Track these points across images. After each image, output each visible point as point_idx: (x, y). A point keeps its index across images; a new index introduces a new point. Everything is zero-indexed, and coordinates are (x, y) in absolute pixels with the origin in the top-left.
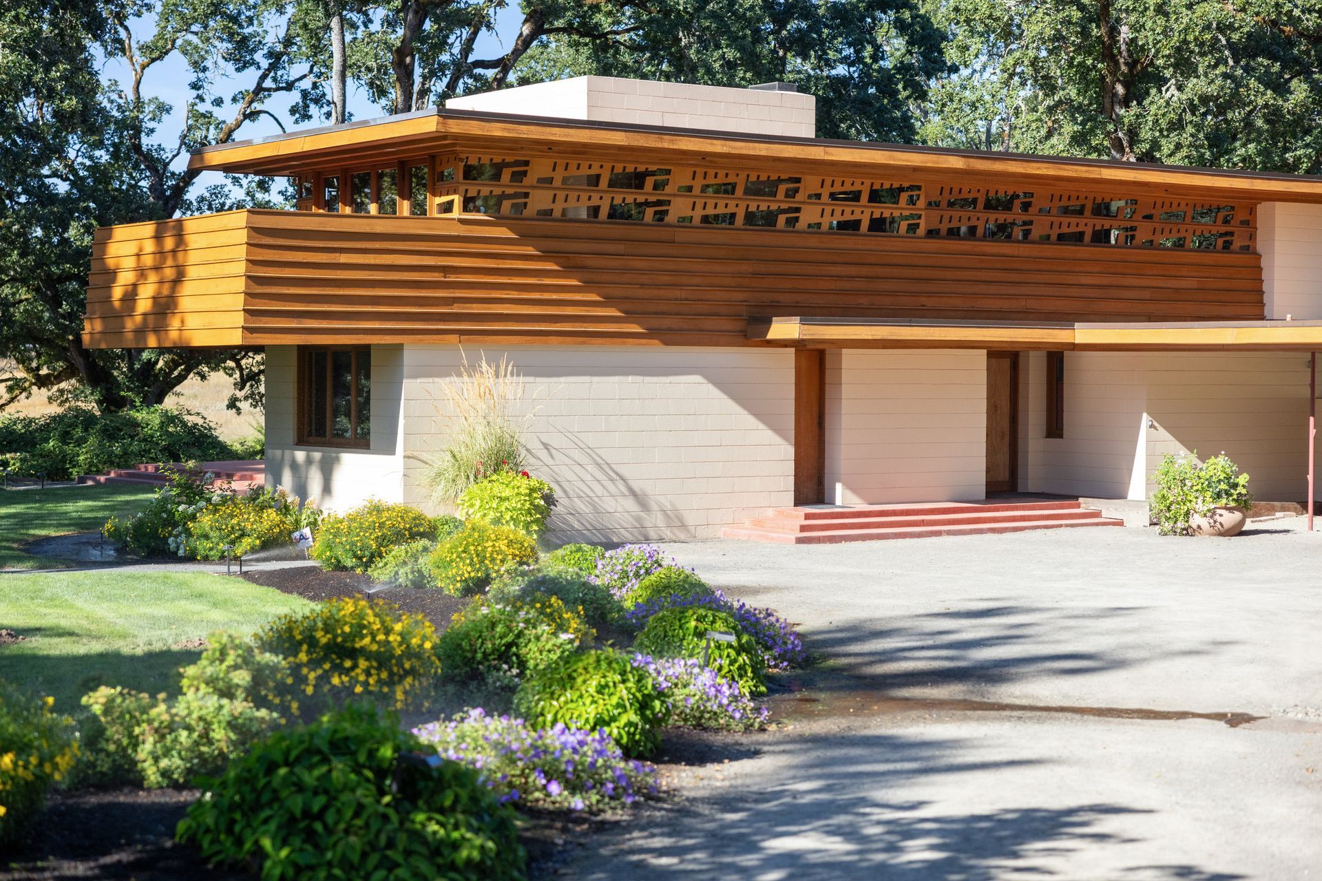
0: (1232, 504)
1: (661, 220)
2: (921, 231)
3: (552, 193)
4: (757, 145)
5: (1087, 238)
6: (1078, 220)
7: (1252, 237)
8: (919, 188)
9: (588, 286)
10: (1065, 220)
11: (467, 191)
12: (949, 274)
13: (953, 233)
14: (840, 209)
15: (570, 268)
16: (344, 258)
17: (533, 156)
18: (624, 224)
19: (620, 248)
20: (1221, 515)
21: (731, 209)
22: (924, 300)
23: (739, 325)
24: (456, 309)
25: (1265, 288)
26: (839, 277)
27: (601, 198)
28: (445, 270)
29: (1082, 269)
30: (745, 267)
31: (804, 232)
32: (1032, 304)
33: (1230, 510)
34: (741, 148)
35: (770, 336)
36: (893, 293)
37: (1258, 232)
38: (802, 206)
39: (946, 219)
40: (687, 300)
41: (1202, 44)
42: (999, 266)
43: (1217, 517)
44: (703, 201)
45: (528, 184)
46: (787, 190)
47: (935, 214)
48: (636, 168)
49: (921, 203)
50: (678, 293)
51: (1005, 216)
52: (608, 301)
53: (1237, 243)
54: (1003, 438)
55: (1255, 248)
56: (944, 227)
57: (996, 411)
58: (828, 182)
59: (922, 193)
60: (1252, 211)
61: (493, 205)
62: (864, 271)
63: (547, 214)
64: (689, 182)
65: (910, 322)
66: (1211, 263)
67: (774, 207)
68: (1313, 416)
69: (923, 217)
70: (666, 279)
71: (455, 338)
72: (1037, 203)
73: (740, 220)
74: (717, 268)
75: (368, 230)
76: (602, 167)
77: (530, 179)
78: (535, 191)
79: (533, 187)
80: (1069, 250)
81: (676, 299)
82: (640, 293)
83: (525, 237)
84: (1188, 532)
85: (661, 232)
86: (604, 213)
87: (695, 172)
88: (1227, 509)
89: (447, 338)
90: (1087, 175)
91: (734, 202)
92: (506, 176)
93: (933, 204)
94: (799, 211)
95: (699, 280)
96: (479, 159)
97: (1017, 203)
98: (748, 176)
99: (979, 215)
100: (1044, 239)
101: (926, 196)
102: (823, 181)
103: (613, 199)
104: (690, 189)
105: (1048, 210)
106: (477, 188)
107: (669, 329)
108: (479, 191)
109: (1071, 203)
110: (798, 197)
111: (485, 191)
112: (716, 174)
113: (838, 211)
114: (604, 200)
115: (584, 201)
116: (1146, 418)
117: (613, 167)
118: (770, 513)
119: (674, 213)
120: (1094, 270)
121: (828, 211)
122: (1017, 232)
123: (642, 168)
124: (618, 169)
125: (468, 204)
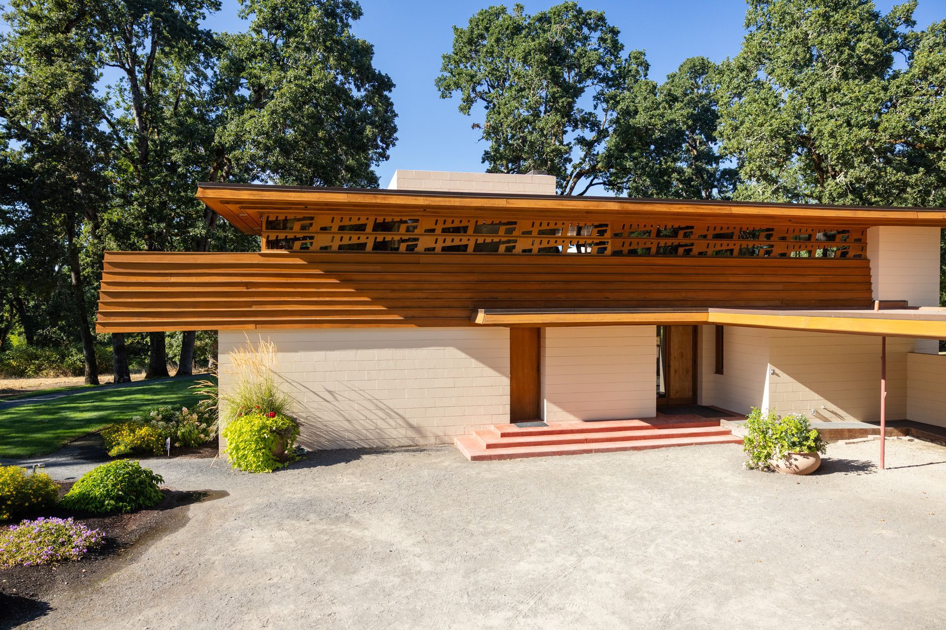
0: (806, 452)
1: (413, 250)
2: (609, 251)
3: (331, 236)
4: (452, 199)
5: (735, 253)
6: (728, 242)
7: (864, 249)
8: (606, 225)
9: (360, 291)
10: (718, 242)
11: (268, 237)
12: (626, 278)
13: (633, 253)
14: (547, 240)
15: (345, 282)
16: (173, 280)
17: (315, 214)
18: (385, 253)
19: (378, 268)
20: (796, 460)
21: (464, 242)
22: (608, 295)
23: (464, 313)
24: (254, 308)
25: (872, 281)
26: (543, 282)
27: (367, 238)
28: (247, 285)
29: (731, 272)
30: (471, 278)
31: (519, 255)
32: (690, 295)
33: (805, 456)
34: (439, 201)
35: (477, 321)
36: (583, 291)
37: (868, 247)
38: (518, 239)
39: (627, 244)
40: (427, 298)
41: (856, 151)
42: (666, 272)
43: (792, 461)
44: (444, 238)
45: (313, 231)
46: (506, 229)
47: (619, 242)
48: (384, 219)
49: (608, 235)
50: (420, 295)
51: (672, 241)
52: (375, 301)
53: (851, 253)
54: (687, 373)
55: (866, 256)
56: (626, 249)
57: (682, 357)
58: (537, 223)
59: (609, 229)
60: (864, 232)
61: (288, 244)
62: (563, 277)
63: (325, 249)
64: (433, 227)
66: (831, 266)
67: (496, 240)
68: (884, 379)
69: (610, 244)
70: (412, 286)
71: (252, 326)
72: (697, 232)
73: (470, 249)
74: (452, 278)
75: (192, 262)
76: (367, 219)
77: (315, 228)
78: (319, 235)
79: (317, 233)
80: (720, 261)
81: (419, 299)
82: (391, 295)
83: (312, 263)
84: (769, 469)
85: (411, 258)
86: (369, 247)
87: (437, 220)
88: (801, 455)
89: (247, 326)
90: (720, 211)
91: (467, 238)
92: (297, 226)
93: (616, 235)
94: (515, 241)
95: (436, 286)
96: (277, 217)
97: (681, 233)
98: (477, 221)
99: (652, 241)
100: (701, 254)
101: (612, 230)
102: (533, 223)
103: (376, 238)
104: (433, 230)
105: (705, 237)
106: (276, 234)
107: (413, 317)
108: (277, 236)
109: (722, 232)
110: (514, 233)
111: (282, 236)
112: (453, 221)
113: (545, 241)
114: (369, 239)
115: (355, 240)
116: (770, 368)
117: (376, 219)
118: (492, 428)
119: (421, 246)
120: (739, 273)
121: (537, 241)
122: (681, 250)
123: (397, 219)
124: (380, 220)
125: (271, 244)
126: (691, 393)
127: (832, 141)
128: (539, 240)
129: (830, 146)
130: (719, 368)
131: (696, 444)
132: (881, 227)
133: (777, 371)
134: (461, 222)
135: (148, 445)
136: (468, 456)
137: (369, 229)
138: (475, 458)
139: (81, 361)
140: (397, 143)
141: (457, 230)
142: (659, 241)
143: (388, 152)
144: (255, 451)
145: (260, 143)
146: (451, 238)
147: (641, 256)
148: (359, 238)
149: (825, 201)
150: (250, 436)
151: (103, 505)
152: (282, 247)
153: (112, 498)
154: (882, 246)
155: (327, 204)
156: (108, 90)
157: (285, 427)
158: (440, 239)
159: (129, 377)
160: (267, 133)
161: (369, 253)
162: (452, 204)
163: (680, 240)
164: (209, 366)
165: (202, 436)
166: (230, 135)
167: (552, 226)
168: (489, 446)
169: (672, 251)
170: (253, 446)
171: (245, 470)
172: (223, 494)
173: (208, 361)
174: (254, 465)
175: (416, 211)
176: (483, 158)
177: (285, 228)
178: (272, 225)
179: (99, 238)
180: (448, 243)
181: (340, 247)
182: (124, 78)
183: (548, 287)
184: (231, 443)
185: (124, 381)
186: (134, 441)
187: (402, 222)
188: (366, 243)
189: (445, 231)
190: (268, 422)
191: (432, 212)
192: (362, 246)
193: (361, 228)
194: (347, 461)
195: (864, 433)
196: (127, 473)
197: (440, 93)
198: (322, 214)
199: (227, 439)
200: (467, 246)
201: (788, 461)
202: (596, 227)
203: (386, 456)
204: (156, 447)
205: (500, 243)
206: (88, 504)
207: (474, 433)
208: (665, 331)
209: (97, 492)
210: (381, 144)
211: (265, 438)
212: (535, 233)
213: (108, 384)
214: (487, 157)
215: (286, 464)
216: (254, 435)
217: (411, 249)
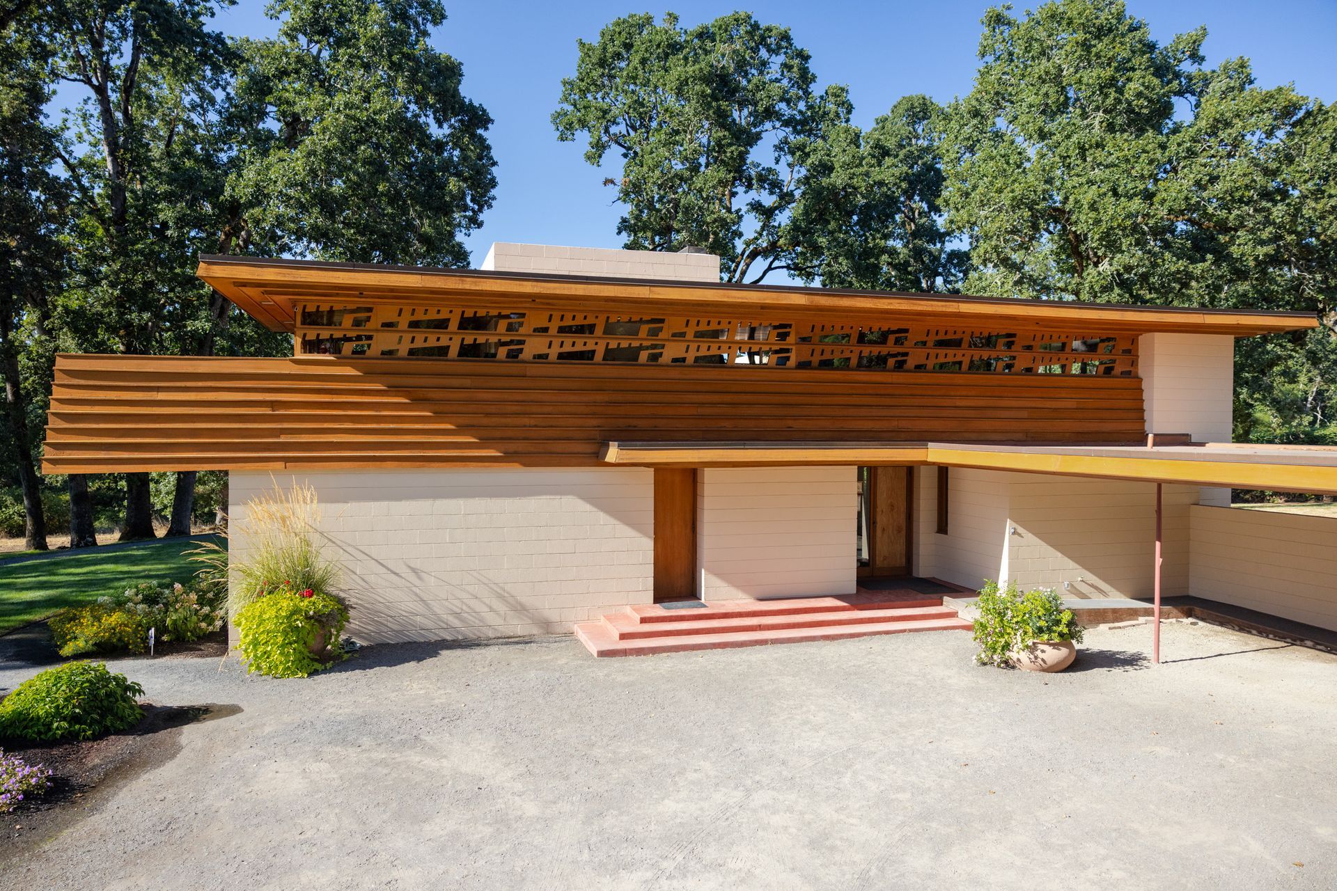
0: (1057, 640)
1: (517, 357)
2: (792, 362)
3: (398, 335)
4: (573, 286)
5: (965, 367)
6: (954, 352)
7: (1134, 363)
8: (790, 326)
9: (439, 415)
10: (942, 352)
11: (305, 335)
12: (816, 400)
13: (826, 364)
14: (706, 345)
15: (418, 401)
16: (162, 396)
17: (374, 303)
18: (476, 361)
19: (467, 382)
20: (1043, 651)
21: (590, 347)
22: (790, 423)
23: (589, 448)
24: (283, 439)
25: (1145, 407)
26: (702, 404)
27: (451, 339)
28: (272, 404)
29: (958, 393)
30: (599, 397)
31: (667, 366)
32: (904, 424)
33: (1055, 646)
34: (555, 289)
35: (607, 460)
36: (757, 417)
37: (1140, 360)
38: (666, 343)
39: (817, 352)
40: (536, 426)
41: (1124, 229)
42: (870, 392)
43: (1038, 653)
44: (560, 340)
45: (371, 328)
46: (650, 330)
47: (807, 348)
48: (476, 313)
49: (791, 339)
50: (526, 421)
51: (879, 349)
52: (462, 429)
53: (1118, 369)
54: (899, 532)
55: (1136, 373)
56: (816, 360)
57: (892, 510)
58: (693, 322)
59: (793, 331)
60: (1134, 341)
61: (335, 346)
62: (728, 398)
63: (389, 354)
64: (545, 324)
65: (744, 445)
66: (1091, 386)
67: (635, 344)
68: (1160, 541)
69: (794, 351)
70: (515, 408)
71: (281, 465)
72: (912, 338)
73: (599, 357)
74: (572, 398)
75: (190, 370)
76: (451, 312)
77: (375, 323)
78: (380, 334)
79: (377, 331)
80: (944, 378)
81: (525, 426)
82: (485, 421)
83: (369, 374)
84: (1008, 664)
85: (513, 368)
86: (454, 352)
87: (551, 316)
88: (1050, 645)
89: (271, 464)
90: (944, 309)
91: (594, 341)
92: (347, 321)
93: (804, 340)
94: (663, 347)
95: (549, 409)
96: (318, 307)
97: (892, 338)
98: (608, 318)
99: (853, 348)
100: (919, 368)
101: (797, 333)
102: (688, 321)
103: (463, 339)
104: (546, 330)
105: (924, 343)
106: (316, 332)
107: (515, 453)
108: (318, 335)
109: (948, 337)
110: (661, 335)
111: (325, 334)
112: (574, 317)
113: (704, 347)
114: (453, 341)
115: (432, 342)
116: (1009, 526)
117: (463, 312)
118: (628, 610)
119: (528, 352)
120: (970, 394)
121: (693, 346)
122: (891, 362)
123: (494, 312)
124: (469, 313)
125: (309, 346)
126: (904, 560)
127: (1093, 215)
128: (696, 345)
129: (1091, 221)
130: (942, 526)
131: (910, 631)
132: (1157, 335)
133: (1020, 530)
134: (585, 318)
135: (120, 640)
136: (594, 650)
137: (453, 326)
138: (603, 654)
139: (20, 516)
140: (494, 203)
141: (581, 330)
142: (861, 348)
143: (481, 217)
144: (283, 646)
145: (290, 198)
146: (571, 340)
147: (837, 369)
148: (438, 339)
149: (1085, 296)
150: (276, 624)
151: (50, 729)
152: (325, 351)
153: (64, 719)
154: (1158, 360)
155: (392, 290)
156: (65, 116)
157: (327, 611)
158: (556, 342)
159: (95, 540)
160: (302, 185)
161: (453, 360)
162: (573, 292)
163: (890, 347)
164: (217, 522)
165: (203, 625)
166: (246, 186)
167: (714, 326)
168: (623, 637)
169: (879, 363)
170: (280, 640)
171: (267, 674)
172: (233, 710)
173: (215, 515)
174: (281, 667)
175: (521, 302)
176: (619, 228)
177: (330, 323)
178: (311, 319)
179: (48, 332)
180: (567, 348)
181: (412, 352)
182: (89, 98)
183: (708, 411)
184: (247, 635)
185: (86, 545)
186: (99, 633)
187: (500, 316)
188: (449, 347)
189: (562, 330)
190: (302, 604)
191: (543, 304)
192: (443, 351)
193: (442, 324)
194: (419, 660)
195: (1133, 614)
196: (88, 681)
197: (558, 134)
198: (385, 304)
199: (240, 629)
200: (593, 352)
201: (1032, 653)
202: (775, 327)
203: (475, 652)
204: (134, 642)
205: (641, 348)
206: (26, 727)
207: (602, 618)
208: (869, 474)
209: (41, 710)
210: (471, 205)
211: (298, 627)
212: (690, 336)
213: (62, 549)
214: (624, 226)
215: (329, 665)
216: (281, 624)
217: (513, 355)
